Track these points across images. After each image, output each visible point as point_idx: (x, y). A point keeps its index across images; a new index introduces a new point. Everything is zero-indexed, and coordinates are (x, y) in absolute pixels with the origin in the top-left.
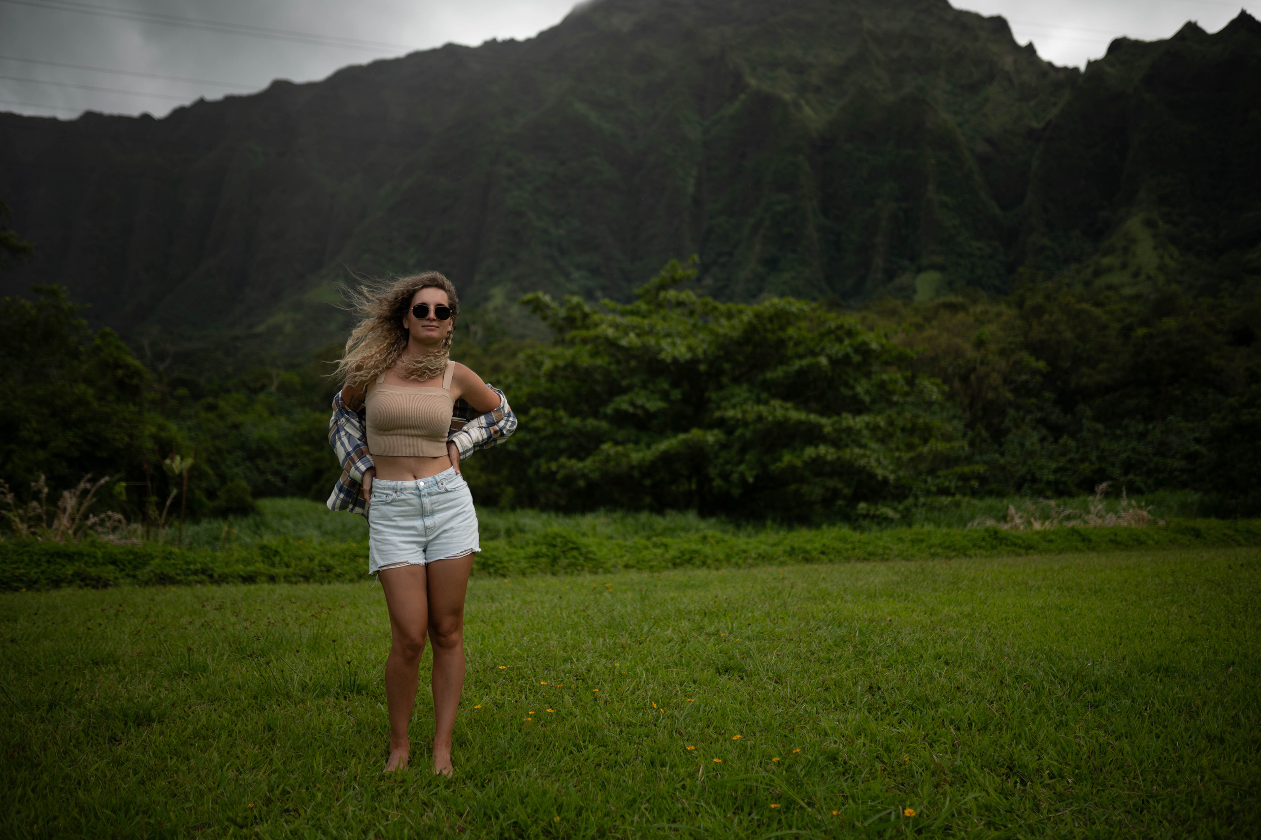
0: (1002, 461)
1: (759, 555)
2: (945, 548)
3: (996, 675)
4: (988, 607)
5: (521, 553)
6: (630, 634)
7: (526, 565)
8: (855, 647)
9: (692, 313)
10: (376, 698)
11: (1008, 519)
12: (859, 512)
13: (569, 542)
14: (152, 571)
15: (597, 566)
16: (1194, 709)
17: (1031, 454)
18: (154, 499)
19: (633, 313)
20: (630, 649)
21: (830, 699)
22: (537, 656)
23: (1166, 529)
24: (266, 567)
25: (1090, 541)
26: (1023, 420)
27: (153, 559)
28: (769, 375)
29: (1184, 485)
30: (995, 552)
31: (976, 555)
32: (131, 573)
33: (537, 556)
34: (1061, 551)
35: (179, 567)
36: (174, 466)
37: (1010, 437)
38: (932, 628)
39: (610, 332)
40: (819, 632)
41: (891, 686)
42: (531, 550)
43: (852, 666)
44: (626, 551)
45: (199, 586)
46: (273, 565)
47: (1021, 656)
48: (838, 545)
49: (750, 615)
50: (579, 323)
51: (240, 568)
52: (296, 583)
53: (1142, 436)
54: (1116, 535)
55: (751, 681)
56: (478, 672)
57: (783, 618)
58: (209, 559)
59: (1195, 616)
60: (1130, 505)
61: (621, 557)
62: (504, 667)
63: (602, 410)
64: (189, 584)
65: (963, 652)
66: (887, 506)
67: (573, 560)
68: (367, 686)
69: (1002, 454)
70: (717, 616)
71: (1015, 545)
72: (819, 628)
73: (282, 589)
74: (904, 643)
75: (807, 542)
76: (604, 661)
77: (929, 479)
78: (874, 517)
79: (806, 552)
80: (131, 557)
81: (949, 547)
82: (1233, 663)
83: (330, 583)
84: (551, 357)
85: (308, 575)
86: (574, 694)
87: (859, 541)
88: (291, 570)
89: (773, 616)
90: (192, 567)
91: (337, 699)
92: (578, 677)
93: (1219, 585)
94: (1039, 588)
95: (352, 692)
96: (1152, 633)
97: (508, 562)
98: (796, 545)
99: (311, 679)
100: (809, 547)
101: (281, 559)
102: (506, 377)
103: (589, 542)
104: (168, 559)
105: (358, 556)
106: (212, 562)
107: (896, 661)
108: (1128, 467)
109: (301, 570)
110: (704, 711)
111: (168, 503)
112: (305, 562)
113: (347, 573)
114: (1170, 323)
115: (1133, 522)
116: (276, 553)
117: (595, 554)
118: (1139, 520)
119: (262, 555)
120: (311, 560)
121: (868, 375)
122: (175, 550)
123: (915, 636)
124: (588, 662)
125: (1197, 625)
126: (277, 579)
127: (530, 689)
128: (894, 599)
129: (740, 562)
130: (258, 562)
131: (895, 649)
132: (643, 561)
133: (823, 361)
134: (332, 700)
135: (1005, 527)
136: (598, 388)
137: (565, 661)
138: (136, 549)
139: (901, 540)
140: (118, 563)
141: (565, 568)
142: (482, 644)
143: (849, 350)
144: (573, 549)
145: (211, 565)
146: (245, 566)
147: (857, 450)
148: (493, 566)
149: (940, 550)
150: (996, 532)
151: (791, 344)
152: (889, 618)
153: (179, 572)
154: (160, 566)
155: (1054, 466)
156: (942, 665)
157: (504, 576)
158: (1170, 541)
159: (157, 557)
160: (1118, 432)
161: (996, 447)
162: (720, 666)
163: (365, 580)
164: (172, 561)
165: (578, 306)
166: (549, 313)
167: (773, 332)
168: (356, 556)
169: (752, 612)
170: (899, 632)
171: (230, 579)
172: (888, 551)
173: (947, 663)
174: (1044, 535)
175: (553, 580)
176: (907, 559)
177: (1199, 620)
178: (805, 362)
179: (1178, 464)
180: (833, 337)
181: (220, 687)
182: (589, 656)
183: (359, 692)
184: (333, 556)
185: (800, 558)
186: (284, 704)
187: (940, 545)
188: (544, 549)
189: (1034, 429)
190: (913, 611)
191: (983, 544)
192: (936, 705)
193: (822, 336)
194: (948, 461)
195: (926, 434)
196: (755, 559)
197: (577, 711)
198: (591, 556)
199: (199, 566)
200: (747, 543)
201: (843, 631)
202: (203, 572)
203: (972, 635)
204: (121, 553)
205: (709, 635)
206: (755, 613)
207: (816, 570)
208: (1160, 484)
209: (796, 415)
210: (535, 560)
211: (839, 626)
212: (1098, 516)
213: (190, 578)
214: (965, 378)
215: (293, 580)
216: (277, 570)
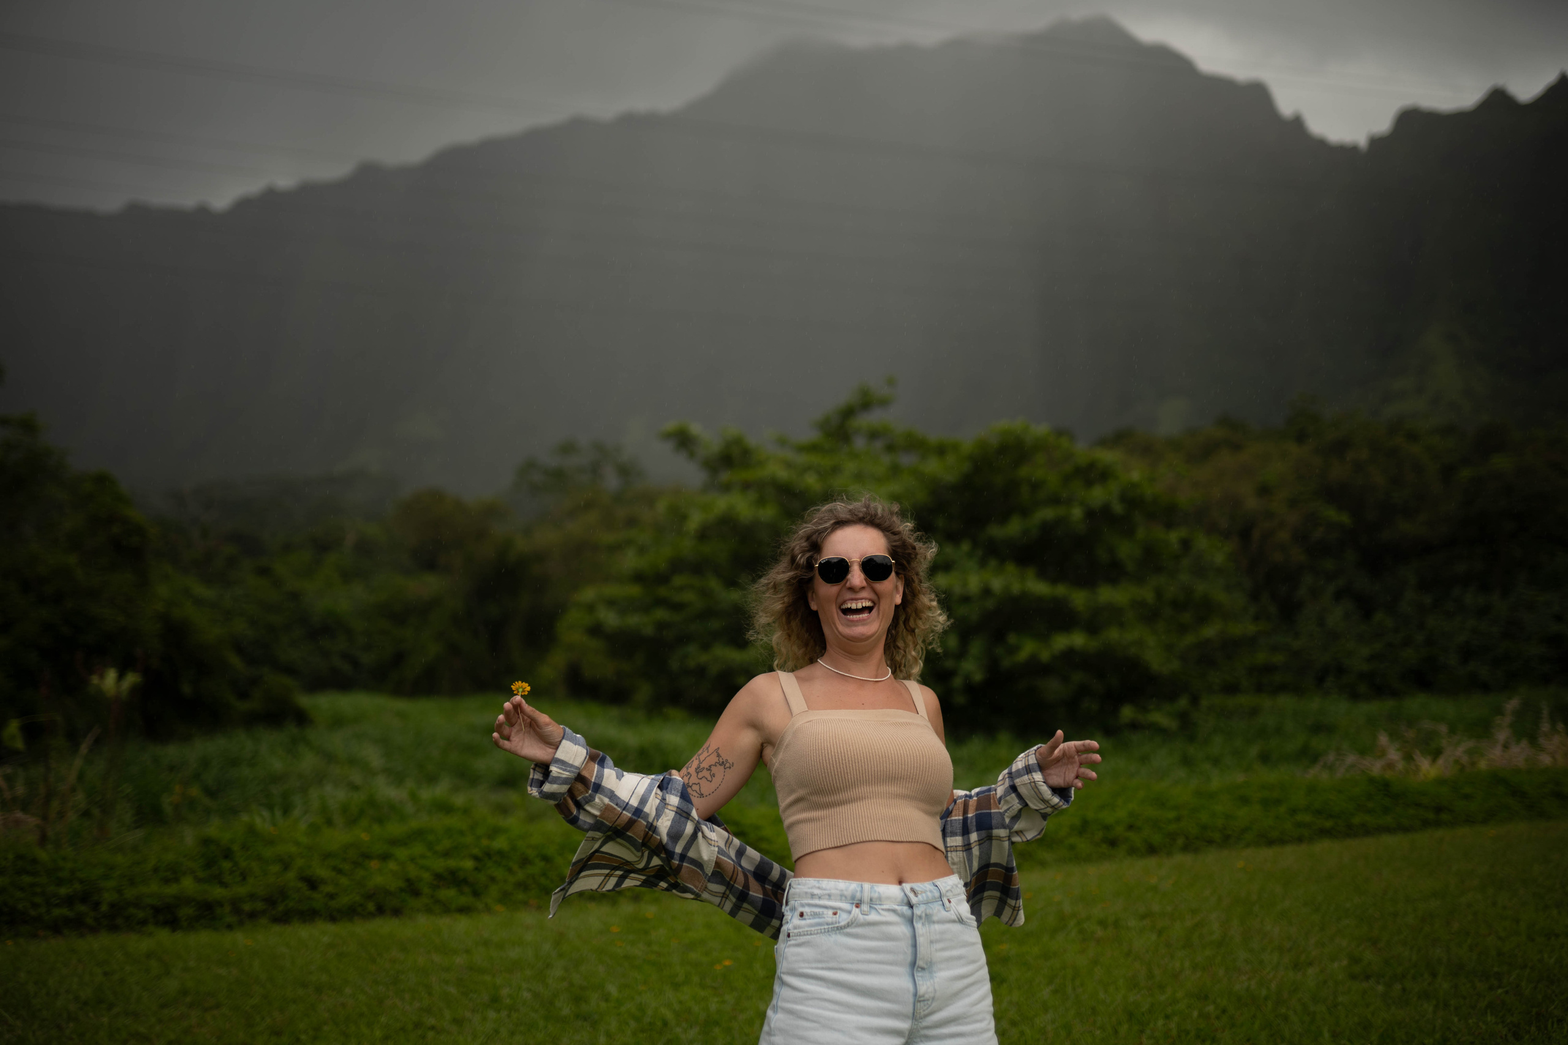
9: (890, 448)
11: (1379, 752)
12: (1124, 720)
17: (1335, 635)
18: (62, 741)
19: (812, 449)
26: (1323, 590)
28: (997, 532)
36: (106, 685)
37: (1306, 611)
39: (783, 474)
46: (216, 880)
50: (739, 462)
51: (154, 890)
53: (1483, 612)
60: (1555, 730)
66: (1158, 710)
69: (1296, 636)
78: (1143, 727)
79: (1107, 828)
83: (309, 915)
84: (702, 507)
88: (242, 890)
90: (63, 891)
101: (234, 867)
104: (25, 873)
105: (370, 856)
106: (103, 877)
112: (275, 871)
114: (1501, 462)
115: (1560, 757)
116: (228, 854)
120: (286, 866)
121: (1131, 533)
139: (1244, 800)
143: (1108, 497)
146: (166, 881)
150: (1384, 787)
151: (1026, 487)
153: (38, 900)
155: (1366, 651)
160: (1449, 605)
161: (1287, 626)
165: (737, 439)
166: (697, 448)
167: (1002, 470)
178: (1047, 514)
179: (1535, 650)
180: (1082, 479)
184: (327, 856)
189: (1336, 601)
193: (1068, 478)
195: (1206, 610)
199: (77, 886)
202: (84, 898)
209: (1039, 587)
212: (1506, 747)
213: (57, 912)
214: (1245, 534)
215: (247, 907)
216: (217, 892)
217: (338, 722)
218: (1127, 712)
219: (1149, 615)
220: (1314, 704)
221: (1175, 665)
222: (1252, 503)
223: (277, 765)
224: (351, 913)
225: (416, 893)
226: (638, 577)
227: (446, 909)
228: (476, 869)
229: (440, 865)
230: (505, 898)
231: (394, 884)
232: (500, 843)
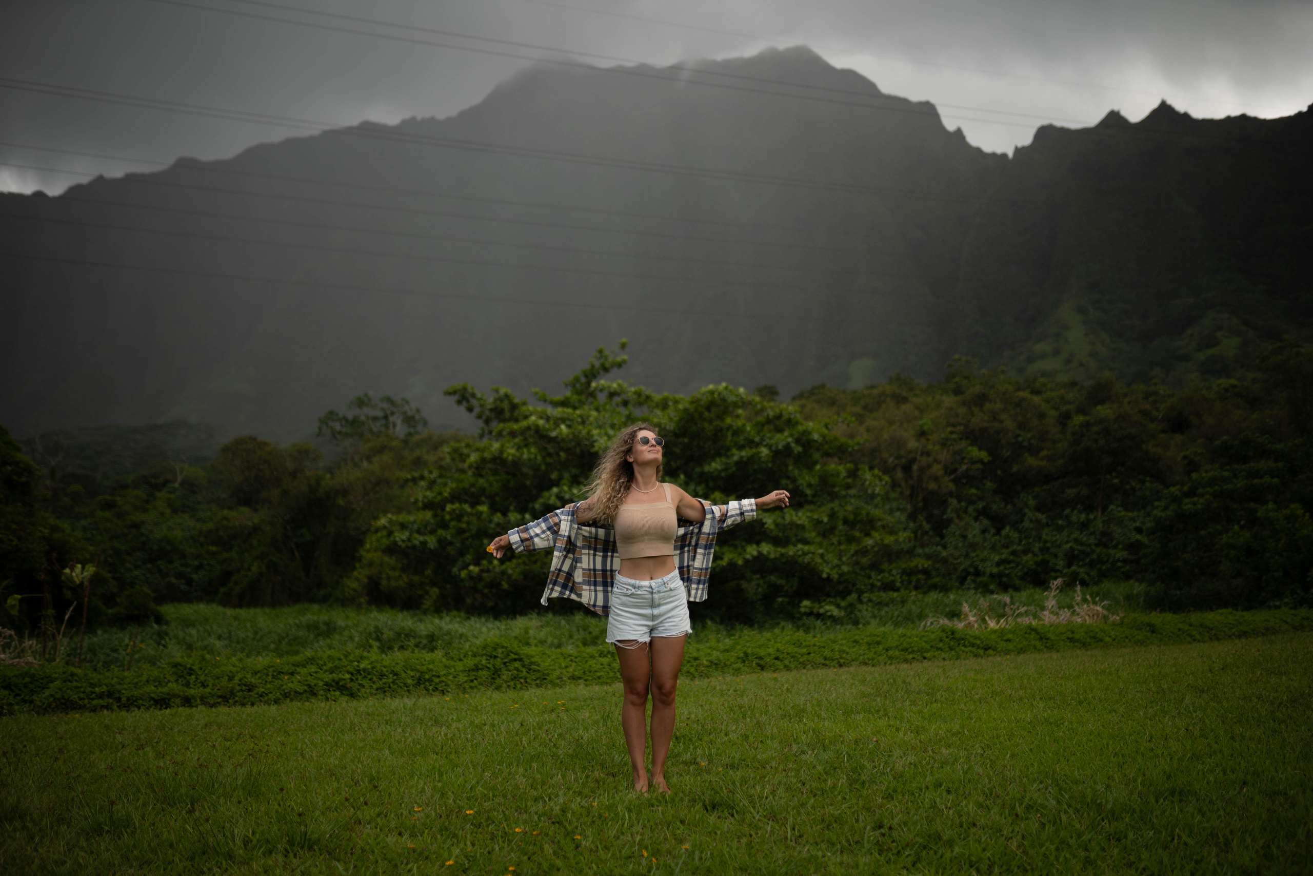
0: (944, 554)
1: (711, 662)
2: (902, 650)
3: (1004, 805)
4: (975, 722)
5: (460, 666)
6: (601, 764)
7: (466, 679)
8: (847, 775)
9: (625, 403)
10: (330, 854)
11: (962, 617)
12: (803, 610)
13: (512, 653)
14: (52, 695)
15: (542, 679)
16: (1221, 839)
17: (973, 546)
18: (51, 612)
19: (564, 403)
20: (604, 783)
21: (834, 838)
22: (505, 796)
23: (1122, 624)
24: (180, 687)
25: (1048, 639)
26: (966, 512)
27: (52, 682)
28: (707, 468)
29: (1128, 577)
30: (953, 653)
31: (934, 656)
32: (27, 698)
33: (477, 668)
34: (1021, 651)
35: (82, 689)
36: (74, 574)
37: (952, 528)
38: (923, 749)
39: (541, 423)
40: (804, 757)
41: (896, 820)
42: (470, 662)
43: (848, 797)
44: (571, 661)
45: (105, 712)
46: (188, 685)
47: (1025, 780)
48: (792, 649)
49: (726, 738)
50: (507, 414)
51: (151, 689)
52: (212, 706)
53: (1084, 526)
54: (1073, 632)
55: (743, 820)
56: (441, 816)
57: (761, 741)
58: (115, 679)
59: (1191, 728)
60: (1085, 600)
61: (566, 667)
62: (472, 812)
63: (531, 505)
64: (94, 710)
65: (964, 777)
66: (830, 602)
67: (515, 672)
68: (319, 840)
69: (945, 547)
70: (690, 740)
71: (973, 645)
72: (803, 752)
73: (200, 714)
74: (899, 767)
75: (760, 647)
76: (579, 799)
77: (873, 574)
78: (818, 616)
79: (761, 658)
80: (27, 680)
81: (907, 650)
82: (1245, 783)
83: (253, 704)
84: (478, 450)
85: (228, 696)
86: (553, 842)
87: (814, 645)
88: (208, 690)
89: (751, 739)
90: (97, 689)
91: (286, 856)
92: (553, 820)
93: (1203, 691)
94: (1021, 699)
95: (302, 848)
96: (1152, 750)
97: (445, 675)
98: (749, 651)
99: (254, 833)
100: (762, 653)
101: (197, 678)
102: (431, 472)
103: (531, 650)
104: (71, 682)
105: (282, 673)
106: (120, 684)
107: (895, 791)
108: (1071, 558)
109: (219, 690)
110: (701, 859)
111: (67, 617)
112: (224, 682)
113: (271, 693)
114: (1104, 411)
115: (1087, 618)
116: (191, 672)
117: (538, 665)
118: (1093, 615)
119: (175, 673)
120: (231, 679)
121: (810, 467)
122: (79, 671)
123: (906, 759)
124: (561, 801)
125: (1196, 738)
126: (193, 701)
127: (502, 837)
128: (873, 715)
129: (692, 670)
130: (169, 681)
131: (890, 776)
132: (590, 672)
133: (764, 451)
134: (281, 859)
135: (960, 625)
136: (528, 483)
137: (536, 800)
138: (33, 671)
140: (13, 688)
141: (506, 682)
142: (439, 781)
143: (790, 440)
144: (515, 660)
145: (118, 687)
146: (155, 686)
147: (800, 546)
148: (430, 680)
149: (897, 653)
150: (953, 633)
151: (729, 434)
152: (875, 739)
153: (82, 695)
154: (60, 690)
155: (997, 558)
156: (945, 794)
157: (443, 692)
158: (1127, 637)
159: (57, 679)
160: (1060, 522)
161: (938, 539)
162: (707, 802)
163: (292, 700)
164: (75, 684)
165: (506, 396)
166: (474, 402)
167: (710, 422)
168: (280, 673)
169: (726, 735)
170: (889, 756)
171: (141, 702)
172: (844, 655)
173: (949, 792)
174: (1001, 633)
175: (496, 695)
176: (865, 664)
177: (1197, 733)
178: (744, 453)
179: (1121, 554)
180: (772, 427)
181: (149, 845)
182: (561, 793)
183: (311, 848)
184: (256, 673)
185: (754, 665)
186: (224, 865)
187: (897, 647)
188: (484, 662)
189: (976, 519)
190: (898, 729)
191: (941, 645)
192: (950, 843)
193: (760, 426)
194: (890, 554)
195: (869, 525)
196: (707, 666)
197: (559, 863)
198: (533, 667)
199: (104, 688)
200: (698, 650)
201: (829, 755)
202: (110, 695)
203: (968, 758)
204: (16, 676)
205: (685, 763)
206: (730, 736)
207: (776, 679)
208: (1103, 575)
210: (474, 673)
211: (825, 750)
212: (1052, 613)
213: (95, 702)
214: (907, 469)
215: (212, 702)
216: (192, 691)
218: (806, 603)
219: (826, 532)
220: (952, 597)
221: (845, 569)
222: (913, 444)
225: (314, 694)
226: (429, 505)
228: (352, 680)
229: (328, 677)
231: (300, 689)
232: (364, 665)
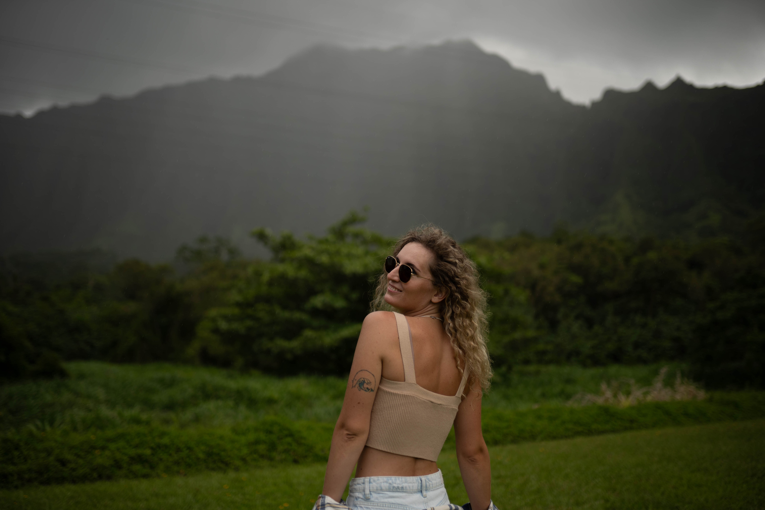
7: (248, 452)
11: (602, 393)
13: (285, 428)
19: (325, 242)
25: (672, 415)
26: (569, 315)
33: (257, 442)
37: (561, 325)
42: (251, 437)
50: (289, 248)
60: (683, 383)
63: (303, 306)
67: (288, 446)
81: (576, 423)
84: (270, 270)
88: (24, 467)
97: (231, 449)
105: (95, 448)
109: (36, 464)
112: (43, 457)
113: (81, 467)
114: (652, 255)
115: (684, 396)
116: (17, 447)
117: (306, 439)
118: (688, 394)
119: (2, 450)
120: (49, 454)
135: (601, 400)
139: (540, 417)
141: (279, 455)
144: (287, 435)
150: (606, 410)
166: (268, 240)
184: (72, 448)
189: (576, 320)
195: (515, 324)
214: (533, 287)
215: (26, 476)
217: (81, 376)
222: (536, 272)
223: (49, 398)
224: (84, 479)
225: (120, 468)
226: (238, 305)
227: (136, 476)
228: (152, 454)
230: (168, 470)
231: (108, 463)
232: (165, 440)
